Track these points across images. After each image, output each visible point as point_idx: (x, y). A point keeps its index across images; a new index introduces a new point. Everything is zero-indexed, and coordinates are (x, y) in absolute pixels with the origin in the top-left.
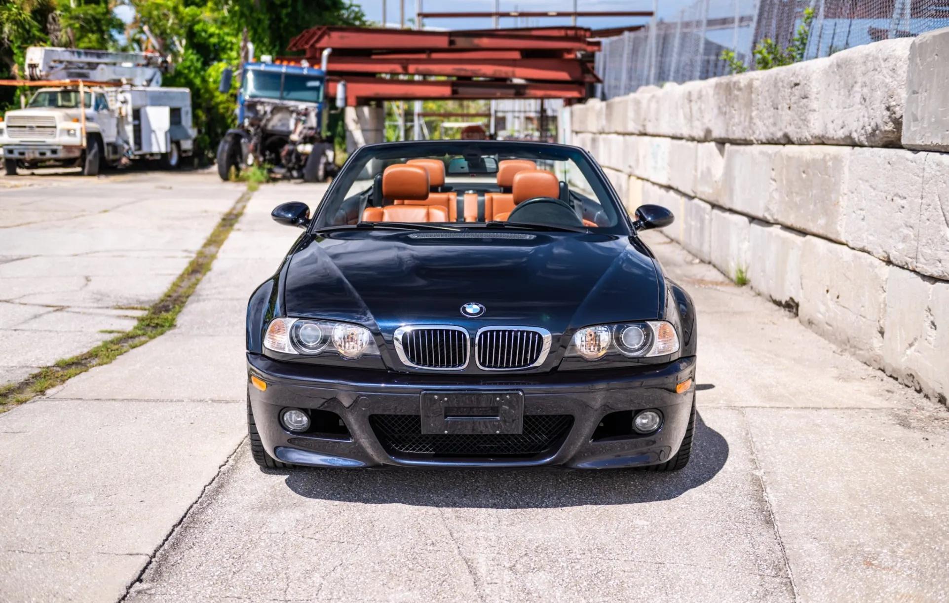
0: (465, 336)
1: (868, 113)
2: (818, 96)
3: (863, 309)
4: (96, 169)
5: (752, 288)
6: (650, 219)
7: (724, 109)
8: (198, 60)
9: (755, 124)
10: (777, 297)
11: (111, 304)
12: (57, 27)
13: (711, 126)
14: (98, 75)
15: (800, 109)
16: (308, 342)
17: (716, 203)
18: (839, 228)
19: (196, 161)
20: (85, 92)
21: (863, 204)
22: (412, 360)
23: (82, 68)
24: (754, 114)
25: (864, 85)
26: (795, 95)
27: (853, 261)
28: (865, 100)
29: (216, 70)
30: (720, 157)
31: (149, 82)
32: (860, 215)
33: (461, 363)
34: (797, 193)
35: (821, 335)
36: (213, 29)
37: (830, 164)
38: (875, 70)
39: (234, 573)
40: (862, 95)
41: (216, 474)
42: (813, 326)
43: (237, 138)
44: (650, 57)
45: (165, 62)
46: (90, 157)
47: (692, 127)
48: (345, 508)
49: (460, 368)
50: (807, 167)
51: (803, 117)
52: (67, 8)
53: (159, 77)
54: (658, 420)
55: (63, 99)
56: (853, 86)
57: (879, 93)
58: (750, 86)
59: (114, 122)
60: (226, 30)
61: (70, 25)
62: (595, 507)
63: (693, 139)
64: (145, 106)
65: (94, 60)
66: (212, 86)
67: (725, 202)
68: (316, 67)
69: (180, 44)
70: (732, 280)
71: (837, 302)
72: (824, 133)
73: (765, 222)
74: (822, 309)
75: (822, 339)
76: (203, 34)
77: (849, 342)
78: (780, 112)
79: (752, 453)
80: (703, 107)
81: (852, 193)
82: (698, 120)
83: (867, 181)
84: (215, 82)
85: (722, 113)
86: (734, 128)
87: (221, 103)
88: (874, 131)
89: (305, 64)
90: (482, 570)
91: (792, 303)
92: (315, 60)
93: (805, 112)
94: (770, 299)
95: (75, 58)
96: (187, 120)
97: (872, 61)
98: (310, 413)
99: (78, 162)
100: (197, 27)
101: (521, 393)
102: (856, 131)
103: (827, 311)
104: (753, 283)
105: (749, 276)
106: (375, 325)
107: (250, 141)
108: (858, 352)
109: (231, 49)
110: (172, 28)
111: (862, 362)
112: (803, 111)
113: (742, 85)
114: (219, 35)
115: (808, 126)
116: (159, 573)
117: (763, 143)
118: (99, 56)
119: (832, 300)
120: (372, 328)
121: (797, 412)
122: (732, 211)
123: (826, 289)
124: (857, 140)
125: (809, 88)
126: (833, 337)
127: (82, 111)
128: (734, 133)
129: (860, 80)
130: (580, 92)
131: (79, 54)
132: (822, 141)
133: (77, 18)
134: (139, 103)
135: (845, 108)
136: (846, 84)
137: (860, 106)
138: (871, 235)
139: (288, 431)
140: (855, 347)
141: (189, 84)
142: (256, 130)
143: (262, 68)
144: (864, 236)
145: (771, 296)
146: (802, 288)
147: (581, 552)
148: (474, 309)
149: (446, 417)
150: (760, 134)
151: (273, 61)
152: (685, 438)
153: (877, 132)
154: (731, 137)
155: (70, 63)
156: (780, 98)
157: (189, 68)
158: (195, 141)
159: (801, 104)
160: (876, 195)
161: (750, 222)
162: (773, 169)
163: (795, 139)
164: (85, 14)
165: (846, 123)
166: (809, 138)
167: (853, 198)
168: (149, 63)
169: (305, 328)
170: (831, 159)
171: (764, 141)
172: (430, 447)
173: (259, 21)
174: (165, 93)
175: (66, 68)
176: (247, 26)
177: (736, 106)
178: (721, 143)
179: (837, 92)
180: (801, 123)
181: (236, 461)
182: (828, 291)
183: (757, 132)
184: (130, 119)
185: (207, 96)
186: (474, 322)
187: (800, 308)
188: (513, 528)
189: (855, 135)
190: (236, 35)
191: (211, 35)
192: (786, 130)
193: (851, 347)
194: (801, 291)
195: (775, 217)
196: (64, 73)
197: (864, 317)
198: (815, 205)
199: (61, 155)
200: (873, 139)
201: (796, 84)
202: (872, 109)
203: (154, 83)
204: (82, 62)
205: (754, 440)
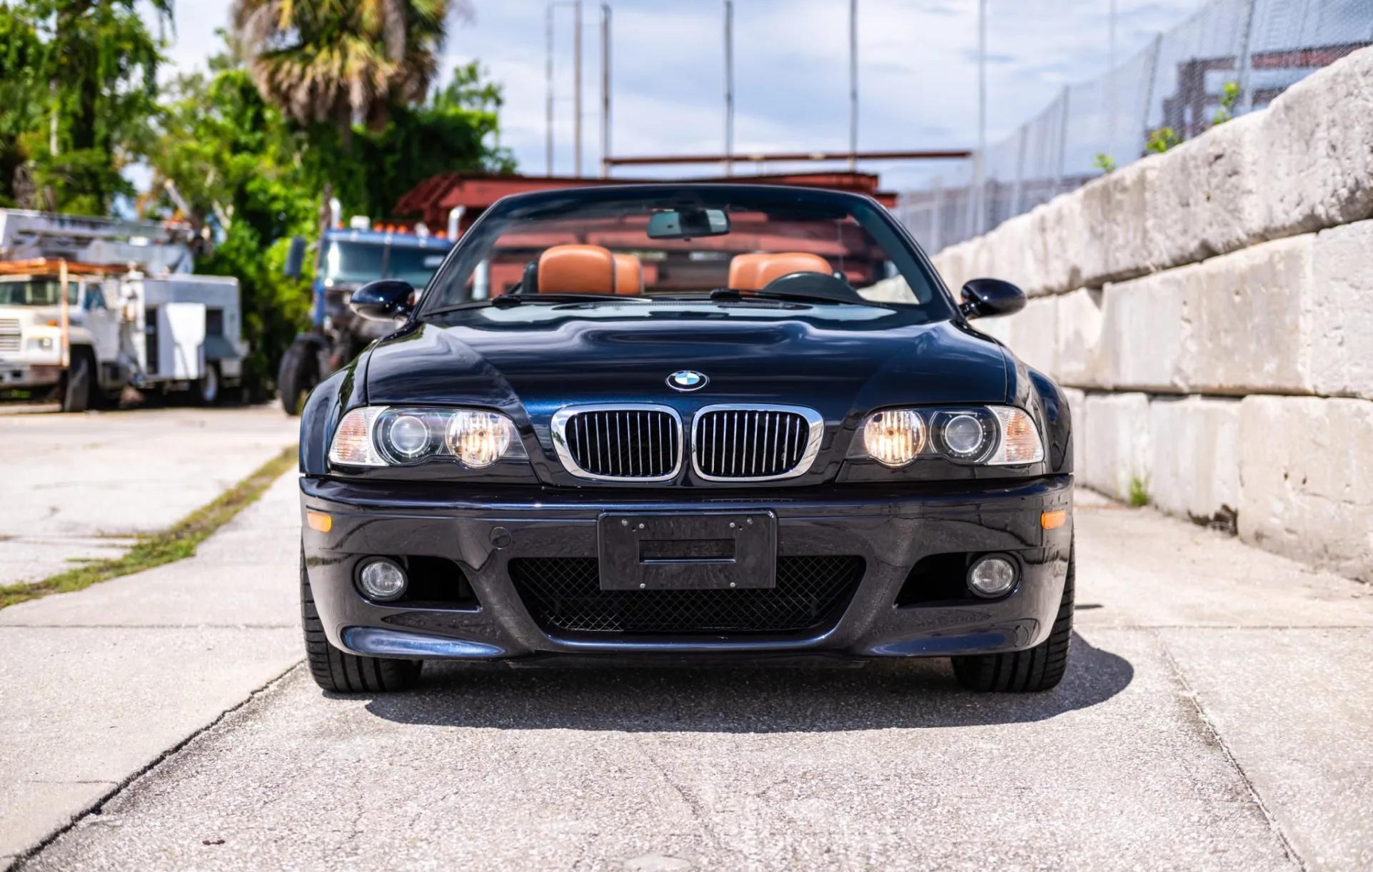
0: (673, 420)
1: (1341, 166)
2: (1254, 168)
3: (1348, 489)
4: (83, 399)
5: (1157, 507)
6: (986, 298)
7: (1099, 229)
8: (252, 238)
9: (1151, 240)
10: (1200, 511)
11: (90, 533)
12: (28, 187)
13: (1077, 262)
14: (88, 255)
15: (1226, 195)
16: (405, 448)
17: (1091, 385)
18: (1300, 368)
19: (246, 394)
20: (70, 283)
21: (1341, 318)
22: (583, 465)
23: (65, 244)
24: (1150, 223)
25: (1333, 123)
26: (1216, 175)
27: (1327, 415)
28: (1334, 147)
29: (279, 251)
30: (1096, 310)
31: (173, 268)
32: (1336, 337)
33: (668, 469)
34: (1227, 331)
35: (1278, 553)
36: (276, 189)
37: (1281, 267)
38: (1350, 94)
39: (265, 803)
40: (1330, 142)
41: (246, 698)
42: (1264, 541)
43: (312, 349)
44: (975, 214)
45: (198, 237)
46: (74, 383)
47: (1048, 272)
48: (466, 734)
49: (667, 477)
50: (1240, 284)
51: (1231, 207)
52: (44, 157)
53: (188, 261)
54: (1011, 572)
55: (34, 292)
56: (1313, 133)
57: (1358, 128)
58: (1141, 181)
59: (114, 329)
60: (298, 190)
61: (50, 183)
62: (904, 731)
63: (1049, 292)
64: (165, 303)
65: (85, 232)
66: (273, 276)
67: (1108, 380)
68: (440, 235)
69: (225, 213)
70: (1121, 501)
71: (1302, 490)
72: (1268, 223)
73: (1174, 394)
74: (1278, 507)
75: (1281, 560)
76: (261, 197)
77: (1326, 551)
78: (1193, 208)
79: (1175, 674)
80: (1065, 233)
81: (1320, 305)
82: (1057, 257)
83: (1345, 279)
84: (279, 269)
85: (1096, 235)
86: (1118, 255)
87: (290, 301)
88: (1352, 192)
89: (422, 231)
90: (707, 796)
91: (1227, 515)
92: (438, 225)
93: (1235, 197)
94: (1187, 517)
95: (55, 228)
96: (232, 328)
97: (1344, 82)
98: (407, 565)
99: (56, 391)
100: (252, 186)
101: (771, 514)
102: (1322, 203)
103: (1287, 509)
104: (1159, 499)
105: (1150, 490)
106: (521, 410)
107: (332, 352)
108: (1344, 564)
109: (305, 219)
110: (211, 189)
111: (1351, 579)
112: (1231, 196)
113: (1128, 182)
114: (286, 199)
115: (1240, 219)
116: (132, 802)
117: (1165, 268)
118: (93, 225)
119: (1294, 489)
120: (516, 416)
121: (1247, 632)
122: (1118, 390)
123: (1283, 471)
124: (1324, 217)
125: (1239, 157)
126: (1300, 551)
127: (63, 311)
128: (1117, 262)
129: (1324, 118)
130: (863, 273)
131: (62, 222)
132: (1265, 236)
133: (60, 171)
134: (155, 300)
135: (1302, 171)
136: (1301, 133)
137: (1326, 160)
138: (1357, 364)
139: (367, 598)
140: (1338, 557)
141: (237, 272)
142: (343, 336)
143: (354, 237)
144: (1344, 370)
145: (1189, 513)
146: (1242, 485)
147: (883, 778)
148: (689, 379)
149: (642, 559)
150: (1161, 254)
151: (372, 226)
152: (1057, 621)
153: (1358, 194)
154: (1113, 269)
155: (47, 236)
156: (1191, 186)
157: (238, 250)
158: (246, 363)
159: (1228, 186)
160: (1362, 298)
161: (1150, 400)
162: (1185, 303)
163: (1220, 246)
164: (74, 164)
165: (1304, 195)
166: (1244, 237)
167: (1322, 314)
168: (174, 238)
169: (399, 426)
170: (1282, 258)
171: (1168, 263)
172: (616, 620)
173: (350, 173)
174: (199, 285)
175: (40, 244)
176: (332, 180)
177: (1120, 218)
178: (1096, 286)
179: (1287, 151)
180: (1228, 217)
181: (282, 687)
182: (1286, 476)
183: (1156, 253)
184: (141, 324)
185: (265, 293)
186: (689, 399)
187: (1240, 520)
188: (762, 754)
189: (1320, 211)
190: (313, 197)
191: (274, 198)
192: (1205, 236)
193: (1331, 559)
194: (1240, 491)
195: (1192, 382)
196: (36, 250)
197: (1351, 503)
198: (1258, 341)
199: (29, 379)
200: (1351, 208)
201: (1218, 157)
202: (1348, 158)
203: (180, 269)
204: (65, 235)
205: (1176, 660)
